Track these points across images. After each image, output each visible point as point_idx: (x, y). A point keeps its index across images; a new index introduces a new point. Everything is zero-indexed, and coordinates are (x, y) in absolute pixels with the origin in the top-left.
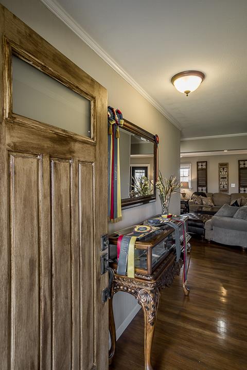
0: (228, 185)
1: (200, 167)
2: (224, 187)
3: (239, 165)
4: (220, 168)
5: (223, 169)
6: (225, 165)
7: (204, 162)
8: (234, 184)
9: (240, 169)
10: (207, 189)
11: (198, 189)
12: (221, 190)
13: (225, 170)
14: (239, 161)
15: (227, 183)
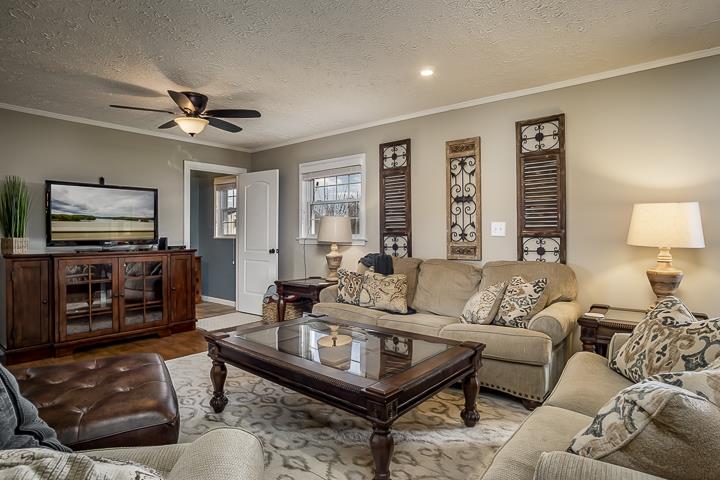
0: (478, 226)
1: (389, 164)
2: (463, 236)
3: (521, 140)
4: (450, 161)
5: (462, 164)
6: (467, 148)
7: (399, 143)
8: (502, 225)
9: (525, 158)
10: (409, 242)
11: (382, 242)
12: (453, 251)
13: (469, 169)
14: (519, 125)
15: (474, 220)
